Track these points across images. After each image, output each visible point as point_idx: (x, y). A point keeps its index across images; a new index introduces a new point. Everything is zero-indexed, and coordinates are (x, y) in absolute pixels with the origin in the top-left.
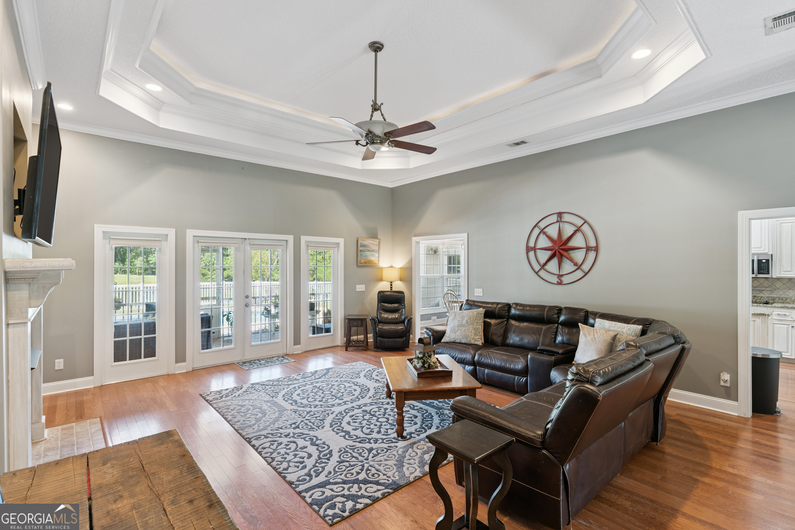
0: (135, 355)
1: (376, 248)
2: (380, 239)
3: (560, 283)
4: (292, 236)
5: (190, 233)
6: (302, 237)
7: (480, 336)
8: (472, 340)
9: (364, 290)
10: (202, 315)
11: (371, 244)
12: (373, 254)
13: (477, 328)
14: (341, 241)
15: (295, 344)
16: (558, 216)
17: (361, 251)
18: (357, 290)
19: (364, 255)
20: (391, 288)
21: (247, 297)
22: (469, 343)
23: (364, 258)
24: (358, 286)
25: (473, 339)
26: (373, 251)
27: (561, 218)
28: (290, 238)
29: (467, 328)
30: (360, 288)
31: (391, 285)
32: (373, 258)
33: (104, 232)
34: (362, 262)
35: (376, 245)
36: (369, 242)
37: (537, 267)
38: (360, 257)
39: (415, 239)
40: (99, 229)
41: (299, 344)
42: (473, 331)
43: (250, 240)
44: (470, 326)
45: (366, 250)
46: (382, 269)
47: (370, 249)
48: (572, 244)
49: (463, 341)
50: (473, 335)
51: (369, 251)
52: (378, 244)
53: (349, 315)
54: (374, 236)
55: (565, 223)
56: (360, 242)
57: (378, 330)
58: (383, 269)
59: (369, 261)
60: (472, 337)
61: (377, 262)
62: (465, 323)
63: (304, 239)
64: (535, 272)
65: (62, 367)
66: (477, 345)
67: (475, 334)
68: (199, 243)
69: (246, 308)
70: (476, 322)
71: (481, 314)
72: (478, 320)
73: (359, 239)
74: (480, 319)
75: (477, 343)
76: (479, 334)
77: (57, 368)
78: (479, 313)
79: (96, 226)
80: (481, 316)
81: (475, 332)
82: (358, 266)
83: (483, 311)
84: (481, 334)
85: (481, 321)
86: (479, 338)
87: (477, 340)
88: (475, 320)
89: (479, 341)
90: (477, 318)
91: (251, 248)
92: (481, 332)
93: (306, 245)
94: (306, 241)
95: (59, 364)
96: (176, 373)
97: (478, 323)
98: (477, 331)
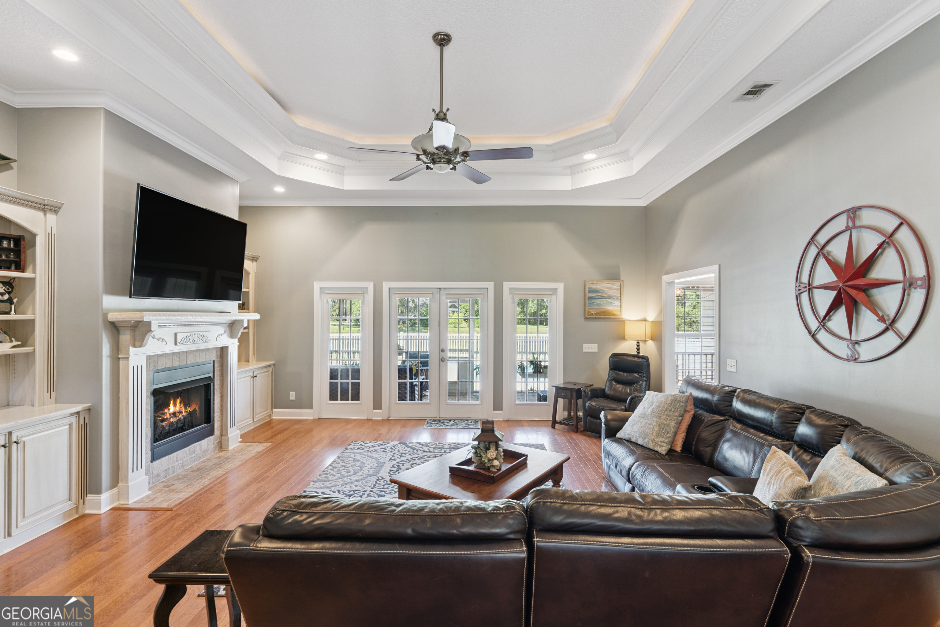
0: (344, 397)
1: (617, 294)
2: (622, 281)
3: (854, 359)
4: (492, 283)
5: (386, 285)
6: (505, 283)
7: (667, 438)
8: (651, 442)
9: (596, 350)
11: (607, 288)
12: (611, 303)
13: (665, 425)
14: (560, 286)
15: (495, 409)
16: (849, 217)
17: (589, 298)
18: (584, 350)
19: (595, 303)
20: (638, 350)
21: (443, 351)
22: (646, 446)
23: (595, 307)
24: (585, 345)
25: (653, 441)
26: (611, 298)
27: (853, 222)
28: (490, 286)
29: (649, 421)
30: (590, 347)
31: (638, 346)
32: (612, 307)
33: (321, 288)
34: (593, 312)
35: (617, 289)
36: (604, 286)
37: (814, 324)
38: (589, 306)
39: (666, 278)
40: (317, 285)
41: (501, 410)
42: (657, 429)
43: (447, 290)
44: (654, 419)
45: (599, 297)
46: (623, 322)
47: (606, 296)
48: (877, 273)
49: (640, 442)
50: (655, 434)
51: (603, 298)
52: (619, 288)
53: (569, 383)
54: (614, 277)
55: (863, 229)
56: (588, 286)
57: (588, 406)
58: (626, 322)
59: (603, 312)
60: (652, 438)
61: (617, 313)
62: (650, 413)
63: (507, 286)
64: (810, 332)
65: (294, 399)
66: (657, 452)
67: (658, 434)
68: (396, 295)
69: (441, 363)
70: (666, 413)
71: (681, 401)
72: (671, 411)
73: (587, 283)
74: (676, 410)
75: (659, 449)
76: (666, 435)
77: (291, 399)
78: (676, 400)
79: (315, 283)
80: (678, 405)
81: (660, 430)
82: (586, 319)
83: (685, 398)
84: (670, 435)
85: (677, 414)
86: (663, 442)
87: (659, 443)
88: (665, 410)
89: (662, 446)
90: (670, 408)
91: (447, 298)
92: (672, 431)
93: (510, 293)
94: (510, 289)
95: (292, 395)
96: (373, 419)
97: (669, 416)
98: (663, 429)
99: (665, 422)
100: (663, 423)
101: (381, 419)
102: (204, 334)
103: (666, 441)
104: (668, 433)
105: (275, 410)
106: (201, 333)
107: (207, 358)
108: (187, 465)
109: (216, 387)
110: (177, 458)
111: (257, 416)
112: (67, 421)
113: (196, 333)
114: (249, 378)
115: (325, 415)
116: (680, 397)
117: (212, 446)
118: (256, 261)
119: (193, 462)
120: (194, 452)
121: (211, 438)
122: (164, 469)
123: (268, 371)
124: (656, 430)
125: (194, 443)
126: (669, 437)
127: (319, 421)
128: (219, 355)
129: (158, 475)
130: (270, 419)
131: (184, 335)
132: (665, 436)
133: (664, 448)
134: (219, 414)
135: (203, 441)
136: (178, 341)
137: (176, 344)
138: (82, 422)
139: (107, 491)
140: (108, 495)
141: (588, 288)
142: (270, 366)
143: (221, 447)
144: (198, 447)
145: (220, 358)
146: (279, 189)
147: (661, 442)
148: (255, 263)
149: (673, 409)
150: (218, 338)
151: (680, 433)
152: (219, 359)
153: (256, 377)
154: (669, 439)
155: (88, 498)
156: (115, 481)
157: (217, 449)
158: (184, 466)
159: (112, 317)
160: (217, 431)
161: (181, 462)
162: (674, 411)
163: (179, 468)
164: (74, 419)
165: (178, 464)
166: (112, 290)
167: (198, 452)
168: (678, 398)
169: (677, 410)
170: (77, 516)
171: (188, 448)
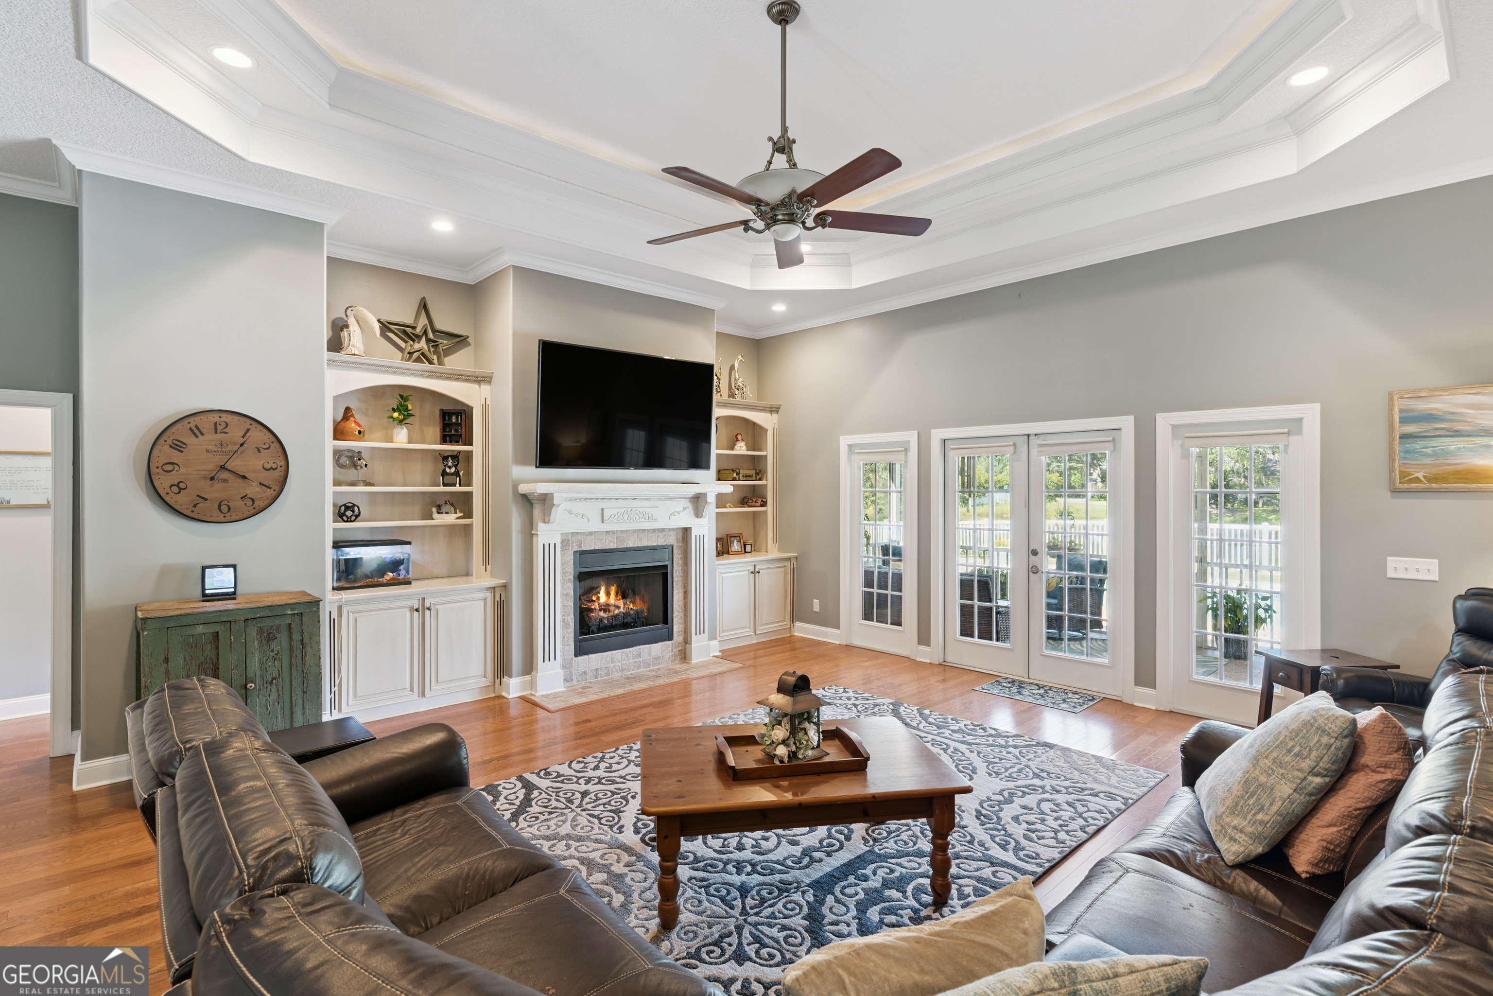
4: (1131, 418)
5: (937, 435)
6: (1159, 416)
9: (1434, 577)
10: (962, 575)
11: (1470, 407)
13: (1261, 785)
14: (1309, 412)
15: (1138, 683)
18: (1391, 574)
21: (1035, 553)
24: (1396, 563)
26: (1485, 432)
28: (1127, 423)
30: (1412, 567)
33: (848, 445)
34: (1420, 475)
36: (1459, 401)
40: (844, 441)
41: (1153, 686)
43: (1040, 437)
45: (1442, 433)
47: (1466, 428)
51: (1459, 434)
56: (1400, 405)
59: (1457, 472)
63: (1164, 422)
65: (818, 610)
67: (1237, 804)
68: (953, 451)
69: (1032, 576)
70: (1275, 754)
71: (1324, 731)
72: (1289, 751)
73: (1396, 397)
74: (1305, 753)
75: (1222, 845)
76: (1254, 815)
77: (815, 610)
78: (1312, 725)
79: (841, 438)
80: (1316, 739)
81: (1242, 797)
82: (1395, 491)
83: (1338, 723)
84: (1267, 818)
85: (1306, 764)
86: (1242, 831)
87: (1229, 831)
88: (1277, 746)
89: (1235, 840)
90: (1291, 744)
91: (1040, 453)
92: (1274, 809)
93: (1175, 436)
94: (1175, 427)
95: (816, 605)
96: (918, 659)
97: (1281, 765)
98: (1252, 795)
99: (1263, 779)
100: (1256, 779)
101: (928, 661)
102: (647, 510)
103: (1249, 829)
104: (1261, 809)
105: (797, 624)
106: (641, 510)
107: (660, 541)
108: (629, 670)
109: (675, 579)
110: (612, 658)
111: (761, 628)
112: (481, 595)
113: (634, 509)
114: (747, 572)
115: (857, 642)
116: (1328, 719)
117: (670, 654)
118: (777, 412)
119: (639, 667)
120: (639, 656)
121: (669, 643)
122: (594, 668)
123: (785, 567)
124: (1235, 792)
125: (640, 645)
126: (1261, 822)
127: (849, 648)
128: (681, 538)
129: (585, 673)
130: (789, 635)
131: (615, 511)
132: (1250, 816)
133: (1235, 848)
134: (682, 614)
135: (654, 645)
136: (605, 518)
137: (603, 522)
138: (498, 598)
139: (518, 676)
140: (519, 681)
141: (1401, 411)
142: (789, 559)
143: (685, 658)
144: (646, 650)
145: (683, 542)
146: (779, 308)
147: (1235, 828)
148: (775, 416)
149: (1297, 749)
150: (672, 517)
151: (1322, 823)
152: (680, 544)
153: (758, 572)
154: (1260, 829)
155: (505, 679)
156: (529, 667)
157: (679, 659)
158: (623, 670)
159: (523, 488)
160: (679, 636)
161: (619, 664)
162: (1297, 755)
163: (617, 671)
164: (489, 595)
165: (614, 666)
166: (521, 461)
167: (645, 656)
168: (1321, 721)
169: (1310, 754)
170: (494, 695)
171: (631, 649)
